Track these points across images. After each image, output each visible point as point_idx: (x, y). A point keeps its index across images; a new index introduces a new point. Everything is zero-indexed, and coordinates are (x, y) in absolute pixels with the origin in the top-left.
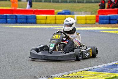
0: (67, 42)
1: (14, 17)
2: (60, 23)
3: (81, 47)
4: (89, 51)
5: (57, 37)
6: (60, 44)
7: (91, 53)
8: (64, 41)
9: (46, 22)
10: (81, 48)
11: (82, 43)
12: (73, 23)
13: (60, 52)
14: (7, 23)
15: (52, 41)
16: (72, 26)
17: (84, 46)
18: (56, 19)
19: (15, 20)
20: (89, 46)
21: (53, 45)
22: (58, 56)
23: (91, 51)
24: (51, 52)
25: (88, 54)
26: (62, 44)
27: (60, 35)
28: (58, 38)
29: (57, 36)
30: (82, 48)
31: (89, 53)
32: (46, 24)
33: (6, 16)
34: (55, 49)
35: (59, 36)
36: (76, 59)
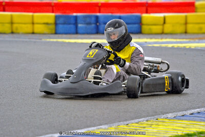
1: (93, 20)
2: (196, 31)
9: (163, 29)
14: (77, 33)
18: (186, 23)
19: (93, 25)
32: (163, 34)
33: (76, 17)
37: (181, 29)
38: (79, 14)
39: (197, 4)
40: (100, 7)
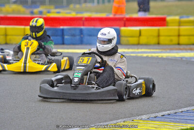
0: (102, 70)
3: (126, 79)
4: (140, 85)
5: (85, 62)
6: (91, 73)
7: (144, 89)
8: (98, 68)
9: (139, 41)
10: (127, 81)
11: (129, 72)
12: (114, 38)
13: (91, 86)
15: (77, 68)
16: (112, 42)
17: (132, 77)
18: (159, 36)
19: (78, 37)
20: (141, 77)
21: (80, 75)
22: (88, 94)
23: (144, 85)
24: (76, 87)
25: (138, 91)
26: (94, 72)
27: (91, 58)
28: (87, 62)
29: (86, 59)
30: (129, 80)
31: (140, 89)
32: (138, 45)
34: (81, 81)
35: (89, 59)
36: (118, 98)
37: (154, 40)
38: (65, 27)
39: (169, 19)
40: (83, 21)
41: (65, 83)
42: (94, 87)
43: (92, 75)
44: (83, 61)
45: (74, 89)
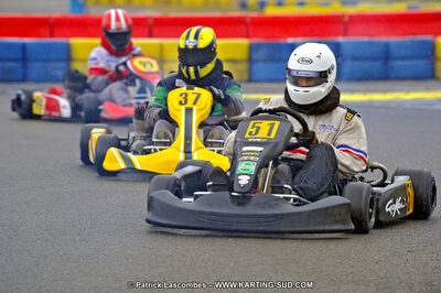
5: (263, 134)
6: (276, 164)
7: (411, 200)
10: (362, 178)
13: (281, 196)
15: (245, 149)
16: (329, 80)
21: (252, 168)
22: (276, 215)
23: (410, 190)
24: (244, 198)
25: (398, 206)
27: (277, 123)
28: (269, 134)
29: (265, 125)
31: (402, 201)
35: (272, 125)
36: (353, 227)
41: (215, 188)
42: (288, 199)
43: (283, 167)
44: (257, 132)
45: (239, 204)
